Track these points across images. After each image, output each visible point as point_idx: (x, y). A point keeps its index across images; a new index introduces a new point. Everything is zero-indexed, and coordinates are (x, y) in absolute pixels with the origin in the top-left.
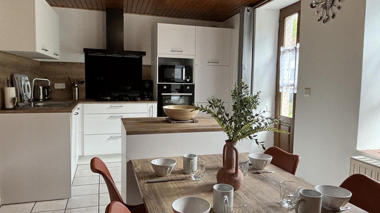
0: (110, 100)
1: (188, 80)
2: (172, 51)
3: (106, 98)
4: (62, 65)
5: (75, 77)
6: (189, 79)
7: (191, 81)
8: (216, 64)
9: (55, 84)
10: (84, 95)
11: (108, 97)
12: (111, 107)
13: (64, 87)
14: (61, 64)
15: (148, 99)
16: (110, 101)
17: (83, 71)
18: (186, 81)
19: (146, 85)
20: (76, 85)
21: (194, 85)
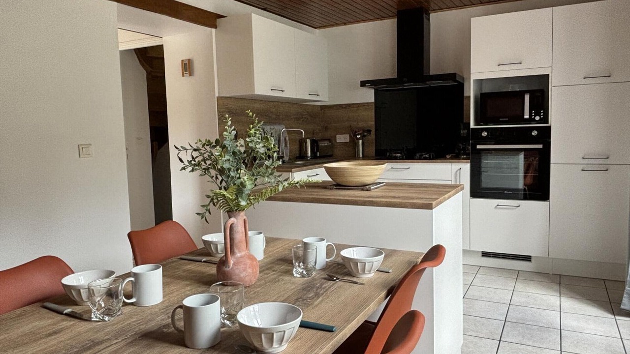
0: (400, 157)
1: (537, 118)
2: (499, 65)
3: (394, 155)
4: (345, 108)
5: (361, 124)
6: (540, 116)
7: (545, 119)
8: (608, 80)
9: (337, 136)
10: (372, 150)
11: (398, 153)
12: (392, 168)
13: (348, 140)
14: (344, 106)
15: (465, 156)
16: (400, 159)
17: (372, 113)
18: (531, 120)
19: (462, 131)
20: (358, 136)
21: (549, 128)
